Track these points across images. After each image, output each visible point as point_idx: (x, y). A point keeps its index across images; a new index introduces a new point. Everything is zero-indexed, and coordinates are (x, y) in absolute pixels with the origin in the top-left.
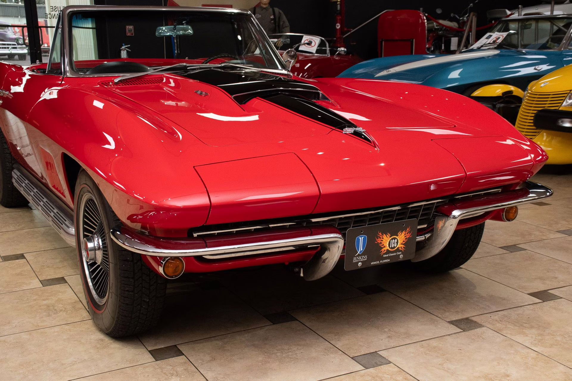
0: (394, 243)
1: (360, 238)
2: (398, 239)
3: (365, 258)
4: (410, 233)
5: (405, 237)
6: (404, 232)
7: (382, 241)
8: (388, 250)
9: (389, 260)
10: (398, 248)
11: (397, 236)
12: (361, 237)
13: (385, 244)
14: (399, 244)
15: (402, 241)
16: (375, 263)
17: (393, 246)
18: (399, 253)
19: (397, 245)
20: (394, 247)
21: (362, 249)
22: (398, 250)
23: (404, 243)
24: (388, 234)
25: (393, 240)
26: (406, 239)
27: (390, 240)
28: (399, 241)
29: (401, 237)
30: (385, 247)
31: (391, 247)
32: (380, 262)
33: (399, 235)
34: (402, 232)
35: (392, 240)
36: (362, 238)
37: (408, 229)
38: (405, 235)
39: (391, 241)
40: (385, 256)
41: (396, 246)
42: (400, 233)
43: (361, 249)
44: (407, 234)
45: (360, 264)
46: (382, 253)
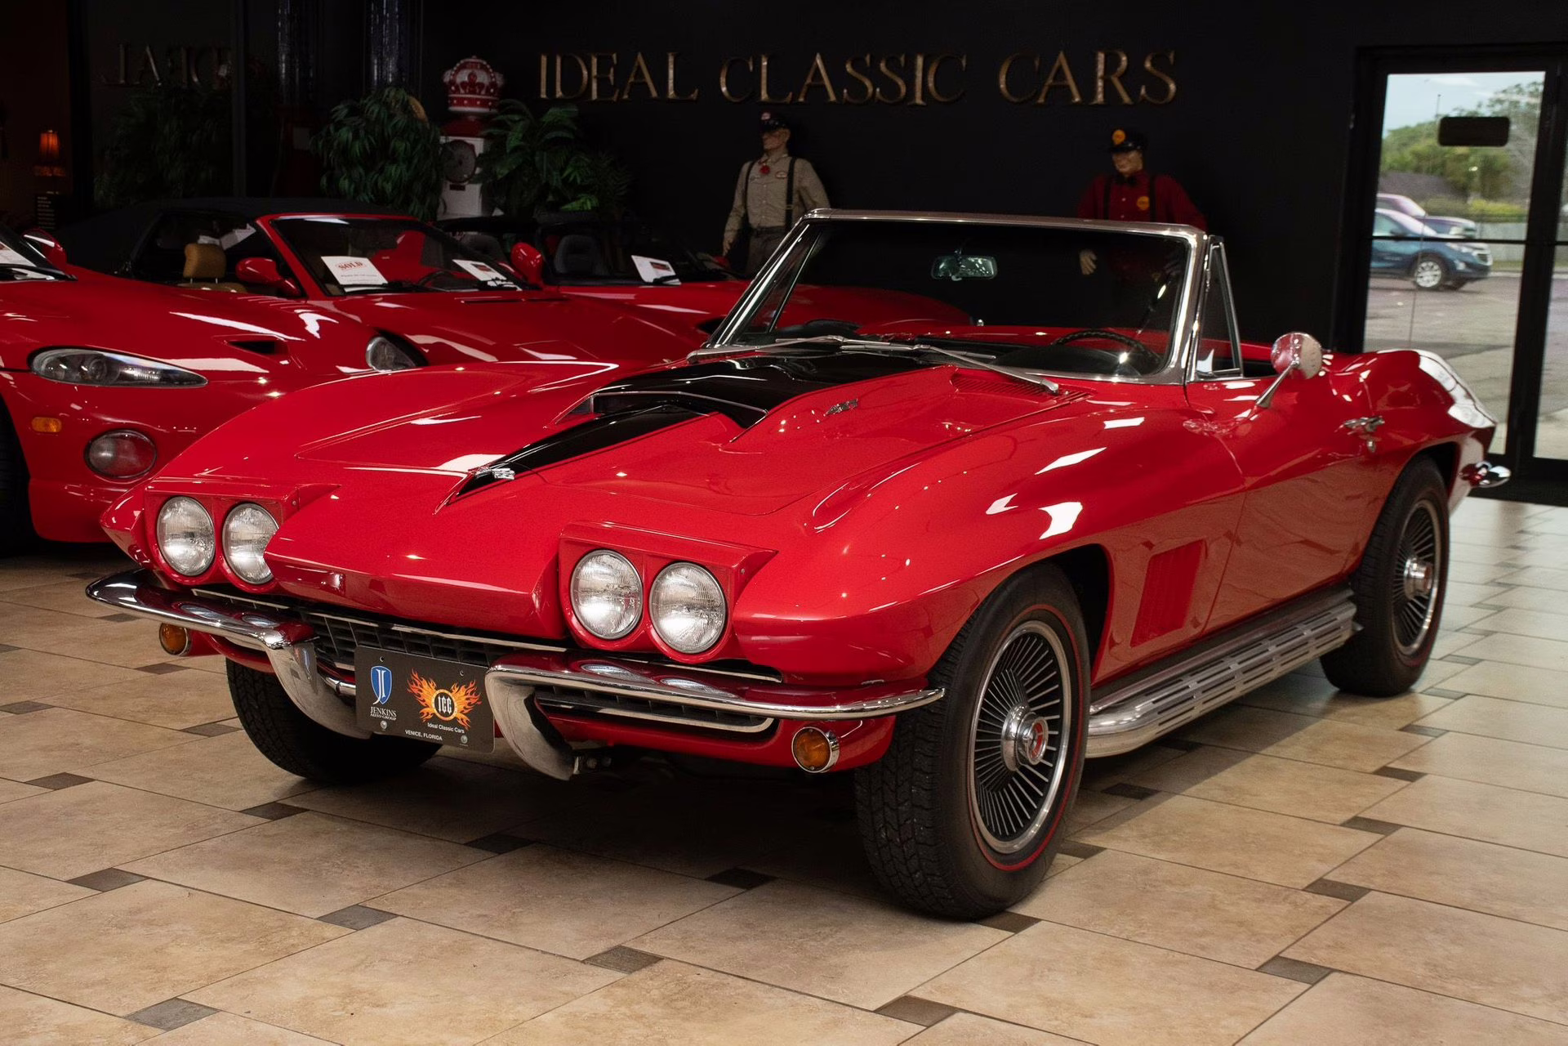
0: (446, 705)
1: (379, 671)
2: (453, 698)
3: (392, 715)
4: (475, 695)
5: (467, 699)
6: (463, 691)
7: (421, 691)
8: (434, 714)
9: (441, 738)
10: (455, 718)
11: (451, 692)
12: (381, 669)
13: (427, 700)
14: (456, 709)
15: (462, 707)
16: (414, 733)
17: (444, 711)
18: (460, 731)
19: (453, 710)
20: (447, 712)
21: (384, 696)
22: (454, 723)
23: (466, 711)
24: (432, 681)
25: (443, 698)
26: (469, 704)
27: (437, 696)
28: (456, 704)
29: (459, 698)
30: (428, 706)
31: (440, 710)
32: (422, 734)
33: (455, 691)
34: (459, 686)
35: (441, 697)
36: (383, 672)
37: (471, 686)
38: (466, 694)
39: (439, 698)
40: (430, 725)
41: (452, 714)
42: (454, 687)
43: (382, 694)
44: (471, 694)
45: (384, 723)
46: (424, 718)
